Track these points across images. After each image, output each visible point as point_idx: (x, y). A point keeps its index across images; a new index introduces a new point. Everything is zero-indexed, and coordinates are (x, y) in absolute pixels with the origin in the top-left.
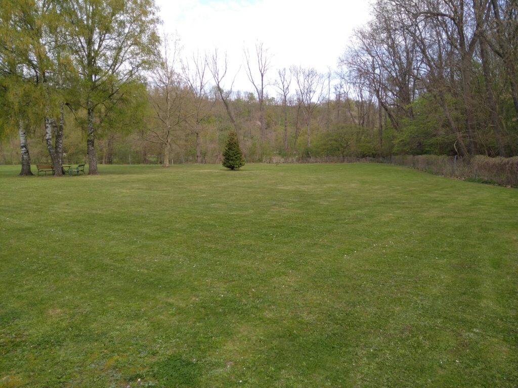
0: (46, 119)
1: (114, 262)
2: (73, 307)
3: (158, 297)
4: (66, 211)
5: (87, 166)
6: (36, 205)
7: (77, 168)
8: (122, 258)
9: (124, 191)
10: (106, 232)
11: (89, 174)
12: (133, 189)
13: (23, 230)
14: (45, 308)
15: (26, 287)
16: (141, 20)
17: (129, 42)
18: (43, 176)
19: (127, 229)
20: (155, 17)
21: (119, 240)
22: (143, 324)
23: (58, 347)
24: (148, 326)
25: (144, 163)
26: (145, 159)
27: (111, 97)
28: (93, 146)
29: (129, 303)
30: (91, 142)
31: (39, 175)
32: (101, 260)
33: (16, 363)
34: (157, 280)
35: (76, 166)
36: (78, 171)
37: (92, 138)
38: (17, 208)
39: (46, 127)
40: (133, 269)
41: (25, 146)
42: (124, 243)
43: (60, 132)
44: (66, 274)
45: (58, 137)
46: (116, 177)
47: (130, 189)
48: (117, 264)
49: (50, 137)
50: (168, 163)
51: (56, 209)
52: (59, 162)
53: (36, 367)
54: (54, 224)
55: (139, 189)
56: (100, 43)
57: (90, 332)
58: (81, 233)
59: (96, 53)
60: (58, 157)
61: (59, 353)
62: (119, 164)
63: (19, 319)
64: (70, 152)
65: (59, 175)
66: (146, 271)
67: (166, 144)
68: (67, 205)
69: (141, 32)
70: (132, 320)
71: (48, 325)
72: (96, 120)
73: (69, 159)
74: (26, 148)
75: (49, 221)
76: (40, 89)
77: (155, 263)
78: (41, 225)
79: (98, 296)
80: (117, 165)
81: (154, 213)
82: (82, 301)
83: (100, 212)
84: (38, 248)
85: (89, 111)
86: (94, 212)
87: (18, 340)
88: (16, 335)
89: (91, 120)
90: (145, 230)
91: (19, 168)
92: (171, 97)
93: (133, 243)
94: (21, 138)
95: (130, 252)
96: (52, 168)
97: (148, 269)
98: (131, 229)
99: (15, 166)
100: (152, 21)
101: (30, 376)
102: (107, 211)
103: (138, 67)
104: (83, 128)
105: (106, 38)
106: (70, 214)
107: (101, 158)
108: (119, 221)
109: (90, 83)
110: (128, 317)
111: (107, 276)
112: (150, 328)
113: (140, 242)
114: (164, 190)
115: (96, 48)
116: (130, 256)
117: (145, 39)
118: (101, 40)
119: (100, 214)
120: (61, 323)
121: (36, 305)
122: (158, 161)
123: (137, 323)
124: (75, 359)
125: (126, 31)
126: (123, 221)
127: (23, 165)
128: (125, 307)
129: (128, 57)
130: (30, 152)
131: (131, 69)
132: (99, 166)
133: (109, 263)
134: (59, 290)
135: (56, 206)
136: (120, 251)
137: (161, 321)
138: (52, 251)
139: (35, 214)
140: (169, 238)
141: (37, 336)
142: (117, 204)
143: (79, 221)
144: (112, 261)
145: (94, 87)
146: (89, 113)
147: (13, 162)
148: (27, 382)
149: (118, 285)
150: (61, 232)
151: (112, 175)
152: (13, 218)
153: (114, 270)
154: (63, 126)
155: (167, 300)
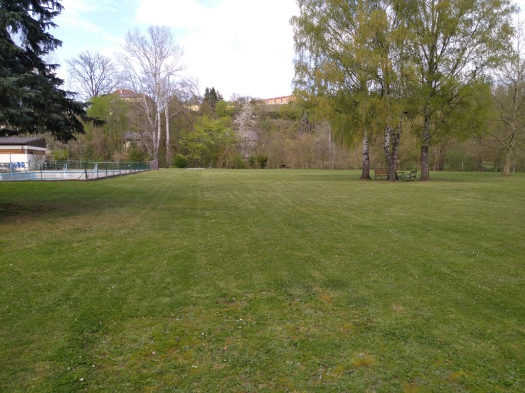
0: (386, 128)
1: (452, 272)
2: (414, 308)
3: (506, 321)
4: (402, 214)
5: (419, 172)
6: (375, 206)
7: (410, 174)
8: (460, 270)
9: (459, 200)
10: (441, 240)
11: (421, 180)
12: (468, 198)
13: (366, 227)
14: (389, 302)
15: (372, 279)
16: (493, 13)
17: (475, 41)
18: (378, 180)
19: (463, 240)
20: (509, 6)
21: (456, 250)
22: (490, 347)
23: (403, 342)
24: (497, 351)
25: (478, 171)
26: (480, 166)
27: (450, 102)
28: (427, 152)
29: (472, 319)
30: (425, 149)
31: (376, 180)
32: (439, 268)
33: (369, 345)
34: (503, 302)
35: (409, 172)
36: (410, 177)
37: (427, 145)
38: (359, 207)
39: (386, 136)
40: (474, 283)
41: (366, 154)
42: (461, 254)
43: (397, 140)
44: (406, 275)
45: (395, 144)
46: (447, 184)
47: (464, 198)
48: (455, 275)
49: (389, 145)
50: (508, 171)
51: (392, 211)
52: (394, 168)
53: (386, 354)
54: (392, 225)
55: (475, 198)
56: (443, 48)
57: (432, 337)
58: (416, 237)
59: (439, 59)
60: (393, 163)
61: (405, 348)
62: (451, 171)
63: (369, 305)
64: (403, 158)
65: (393, 180)
66: (489, 290)
67: (508, 149)
68: (402, 209)
69: (490, 26)
70: (477, 339)
71: (393, 319)
72: (432, 127)
73: (401, 165)
74: (367, 155)
75: (387, 223)
76: (384, 100)
77: (499, 283)
78: (379, 224)
79: (439, 303)
80: (448, 172)
81: (495, 227)
82: (422, 304)
83: (434, 219)
84: (379, 245)
85: (426, 117)
86: (428, 218)
87: (369, 324)
88: (367, 319)
89: (427, 126)
90: (484, 244)
91: (360, 172)
92: (519, 95)
93: (472, 256)
94: (364, 146)
95: (469, 265)
96: (387, 173)
97: (491, 288)
98: (469, 241)
99: (356, 171)
100: (507, 12)
101: (381, 360)
102: (441, 219)
103: (482, 66)
104: (418, 135)
105: (451, 41)
106: (405, 218)
107: (432, 165)
108: (455, 231)
109: (429, 90)
110: (472, 334)
111: (446, 285)
112: (498, 353)
113: (480, 256)
114: (505, 202)
115: (439, 53)
116: (468, 269)
117: (494, 34)
118: (445, 45)
119: (434, 221)
120: (404, 320)
121: (380, 297)
122: (495, 168)
123: (483, 344)
124: (421, 359)
125: (473, 29)
126: (459, 231)
127: (364, 170)
128: (468, 323)
129: (472, 57)
130: (370, 159)
131: (474, 69)
132: (431, 172)
133: (447, 272)
134: (401, 289)
135: (392, 209)
136: (457, 262)
137: (513, 351)
138: (392, 250)
139: (375, 215)
140: (514, 257)
141: (385, 326)
142: (452, 213)
143: (414, 226)
144: (450, 270)
145: (433, 93)
146: (426, 120)
147: (355, 167)
148: (379, 365)
149: (458, 297)
150: (398, 233)
151: (443, 182)
152: (358, 216)
153: (453, 281)
154: (400, 133)
155: (518, 328)
